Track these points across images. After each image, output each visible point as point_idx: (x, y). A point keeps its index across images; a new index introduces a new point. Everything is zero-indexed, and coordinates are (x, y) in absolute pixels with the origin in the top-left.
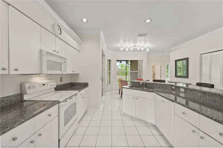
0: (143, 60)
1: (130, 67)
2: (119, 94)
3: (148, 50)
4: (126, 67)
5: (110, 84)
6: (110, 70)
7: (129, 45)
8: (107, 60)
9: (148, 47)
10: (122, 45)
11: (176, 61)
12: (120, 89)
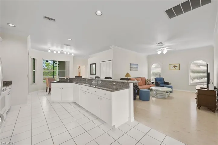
0: (69, 62)
1: (59, 66)
2: (46, 92)
3: (73, 55)
4: (54, 66)
5: (34, 84)
6: (34, 69)
7: (57, 49)
8: (31, 58)
9: (73, 53)
10: (49, 47)
11: (91, 64)
12: (47, 88)
